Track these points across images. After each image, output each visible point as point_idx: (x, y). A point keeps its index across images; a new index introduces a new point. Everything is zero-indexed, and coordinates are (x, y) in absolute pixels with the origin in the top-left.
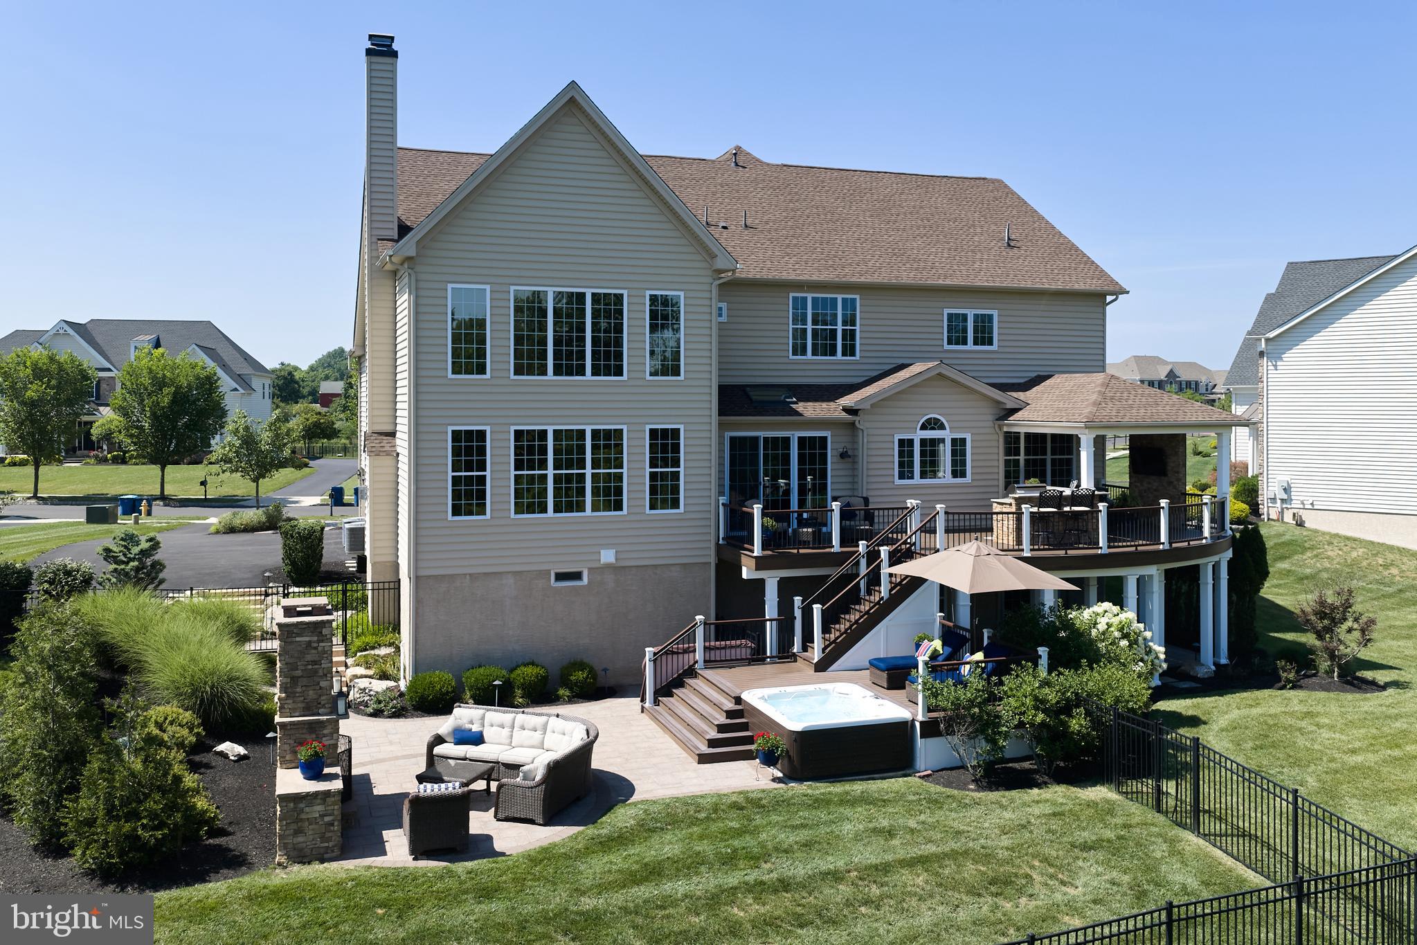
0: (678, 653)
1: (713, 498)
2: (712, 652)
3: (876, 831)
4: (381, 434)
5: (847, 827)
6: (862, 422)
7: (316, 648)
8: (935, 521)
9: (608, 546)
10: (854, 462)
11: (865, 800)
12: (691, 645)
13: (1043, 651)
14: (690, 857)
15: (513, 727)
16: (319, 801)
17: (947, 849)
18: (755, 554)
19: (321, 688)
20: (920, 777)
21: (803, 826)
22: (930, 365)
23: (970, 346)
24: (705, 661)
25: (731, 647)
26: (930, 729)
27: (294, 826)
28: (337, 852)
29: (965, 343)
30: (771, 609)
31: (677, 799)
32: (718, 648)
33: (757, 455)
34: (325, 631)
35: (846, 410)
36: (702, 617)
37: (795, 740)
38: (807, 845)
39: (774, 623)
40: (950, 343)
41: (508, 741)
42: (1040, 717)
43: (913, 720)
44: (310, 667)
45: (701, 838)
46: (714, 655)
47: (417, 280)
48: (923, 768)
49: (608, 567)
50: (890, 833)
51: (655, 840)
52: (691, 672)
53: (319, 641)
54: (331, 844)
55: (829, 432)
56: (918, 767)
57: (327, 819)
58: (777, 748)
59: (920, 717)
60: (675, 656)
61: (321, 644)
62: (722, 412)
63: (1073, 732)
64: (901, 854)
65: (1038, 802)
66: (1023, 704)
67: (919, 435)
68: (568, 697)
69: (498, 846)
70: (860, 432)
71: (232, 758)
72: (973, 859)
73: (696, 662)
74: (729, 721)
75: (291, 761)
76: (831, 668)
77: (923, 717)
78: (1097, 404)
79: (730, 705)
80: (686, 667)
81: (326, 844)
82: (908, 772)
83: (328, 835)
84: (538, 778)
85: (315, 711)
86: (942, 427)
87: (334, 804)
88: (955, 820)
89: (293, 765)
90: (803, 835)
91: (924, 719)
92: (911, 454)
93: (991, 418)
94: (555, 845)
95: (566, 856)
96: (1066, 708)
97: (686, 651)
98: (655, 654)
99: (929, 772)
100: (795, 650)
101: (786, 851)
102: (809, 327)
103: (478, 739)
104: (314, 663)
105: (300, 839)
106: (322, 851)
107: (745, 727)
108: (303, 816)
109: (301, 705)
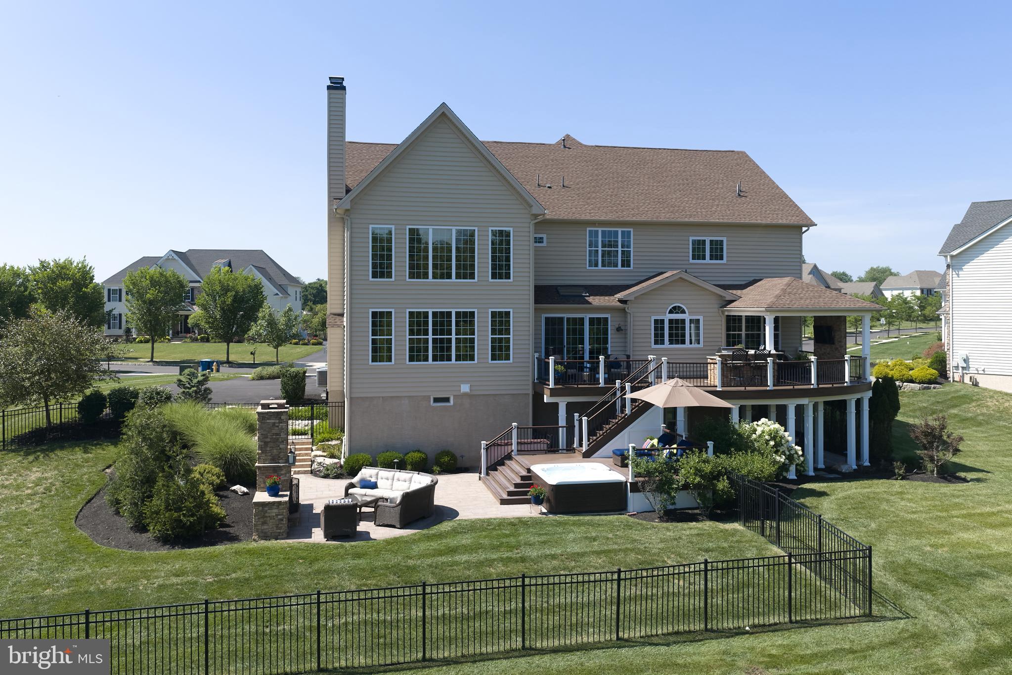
0: (501, 445)
1: (531, 354)
2: (523, 446)
3: (586, 538)
4: (335, 314)
5: (571, 535)
6: (629, 308)
7: (278, 426)
8: (661, 367)
9: (465, 382)
10: (626, 334)
11: (589, 524)
13: (710, 444)
14: (475, 545)
15: (393, 479)
16: (275, 507)
17: (624, 547)
18: (550, 387)
19: (280, 449)
20: (629, 515)
21: (546, 534)
22: (675, 272)
23: (708, 260)
24: (518, 451)
25: (535, 443)
26: (635, 487)
27: (262, 520)
28: (285, 535)
29: (704, 258)
30: (562, 421)
31: (480, 520)
32: (526, 443)
33: (563, 329)
35: (620, 301)
36: (516, 424)
37: (552, 490)
38: (544, 543)
39: (565, 429)
40: (693, 258)
41: (390, 487)
42: (698, 479)
43: (626, 482)
44: (274, 437)
45: (485, 537)
46: (523, 448)
47: (351, 223)
48: (631, 510)
49: (465, 395)
50: (595, 539)
51: (459, 537)
52: (509, 457)
53: (279, 423)
54: (282, 531)
55: (609, 315)
56: (629, 510)
57: (280, 517)
58: (541, 494)
59: (630, 480)
60: (499, 447)
61: (282, 424)
62: (536, 302)
63: (719, 490)
64: (596, 548)
65: (691, 529)
66: (689, 472)
67: (668, 317)
68: (438, 471)
69: (372, 536)
70: (629, 315)
71: (240, 493)
72: (636, 553)
73: (512, 451)
74: (522, 482)
75: (263, 488)
76: (594, 456)
78: (778, 297)
79: (524, 473)
80: (506, 454)
81: (279, 530)
82: (622, 512)
83: (280, 525)
84: (397, 502)
85: (277, 461)
86: (683, 312)
87: (283, 509)
88: (635, 534)
89: (265, 490)
90: (543, 538)
91: (632, 481)
92: (663, 329)
93: (716, 306)
94: (402, 537)
95: (407, 542)
96: (715, 476)
97: (507, 444)
98: (487, 445)
99: (635, 513)
100: (575, 446)
101: (530, 545)
102: (600, 249)
103: (374, 486)
104: (277, 434)
105: (265, 527)
106: (277, 534)
107: (529, 485)
108: (267, 515)
109: (270, 458)
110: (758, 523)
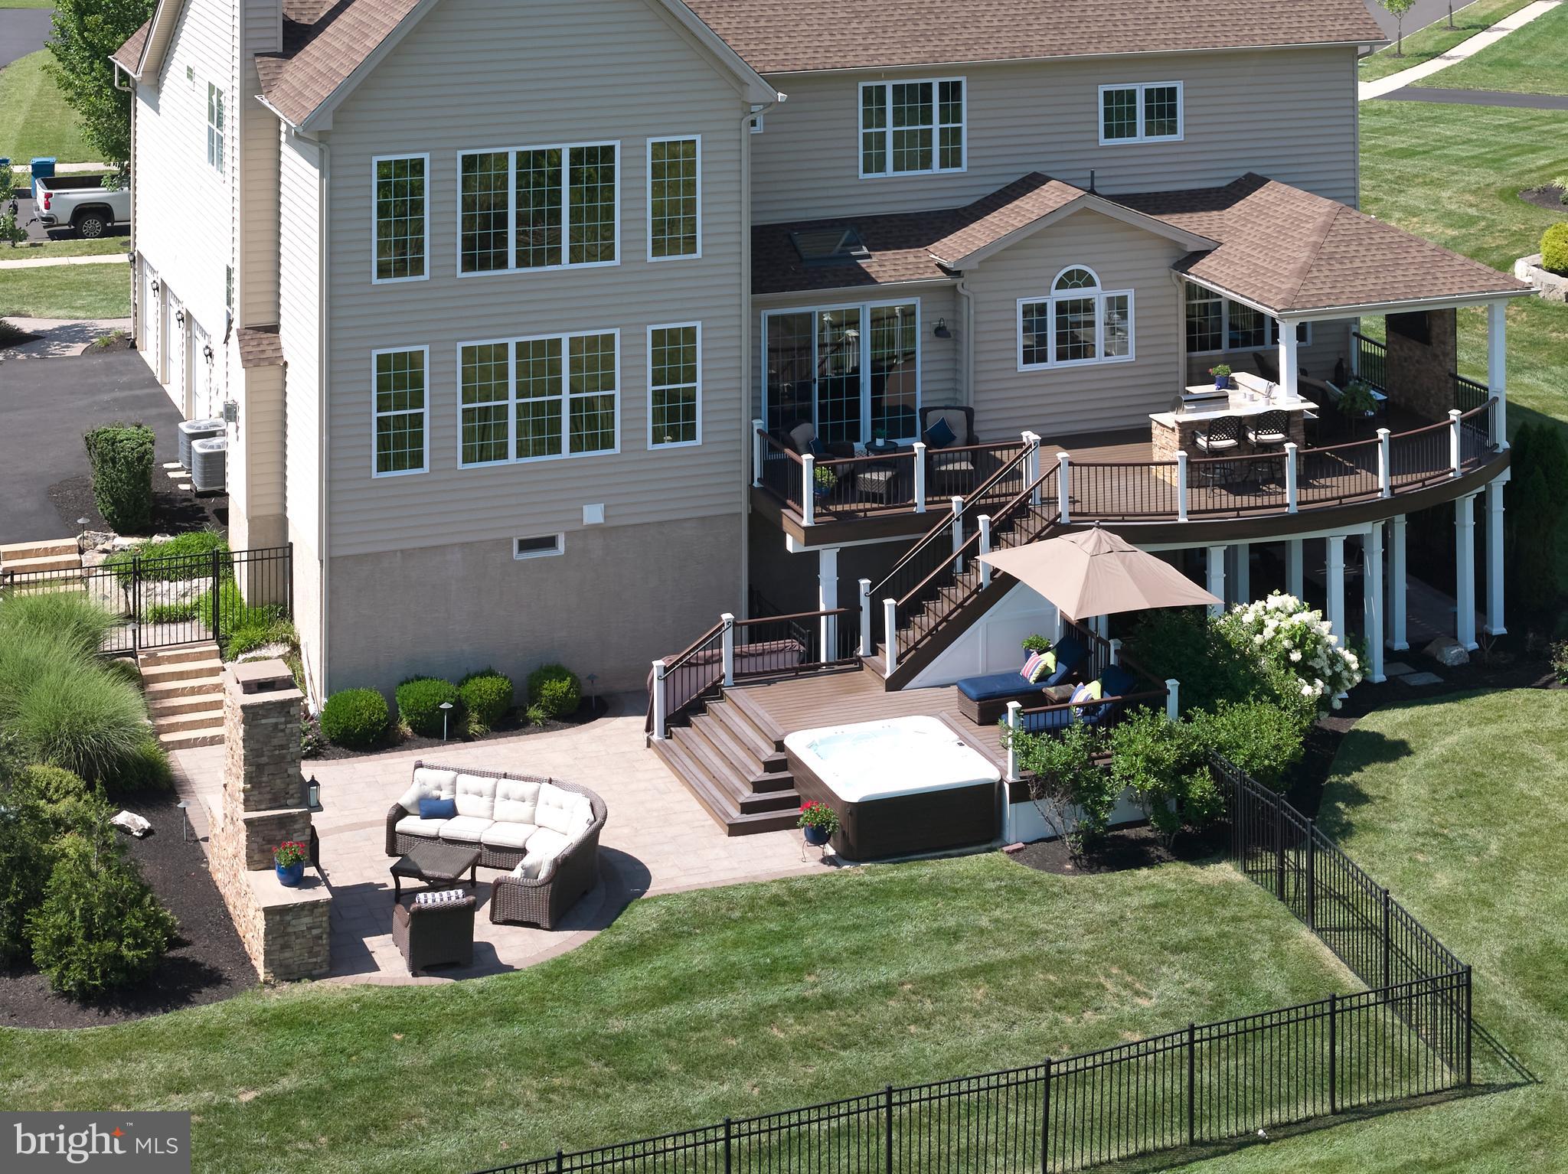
0: (697, 665)
1: (744, 421)
2: (745, 660)
3: (939, 932)
4: (258, 329)
5: (907, 928)
6: (968, 287)
7: (283, 731)
8: (1056, 477)
9: (593, 500)
10: (957, 341)
11: (934, 889)
12: (716, 651)
13: (1172, 684)
14: (724, 969)
15: (494, 796)
16: (306, 912)
17: (1016, 954)
18: (805, 523)
19: (289, 776)
20: (1008, 852)
21: (856, 927)
23: (1140, 137)
24: (735, 675)
25: (772, 652)
26: (1020, 792)
27: (280, 941)
28: (326, 968)
29: (1132, 132)
30: (827, 599)
31: (704, 892)
32: (753, 655)
33: (809, 341)
34: (293, 711)
36: (730, 616)
37: (851, 814)
38: (858, 952)
39: (832, 617)
40: (1108, 136)
41: (488, 813)
42: (1153, 781)
43: (1002, 781)
44: (277, 752)
45: (736, 944)
46: (749, 665)
47: (330, 156)
48: (1013, 840)
49: (595, 527)
50: (955, 935)
51: (683, 949)
52: (715, 691)
53: (286, 723)
54: (319, 959)
55: (919, 298)
56: (1007, 839)
57: (315, 932)
58: (828, 824)
59: (1010, 778)
60: (694, 669)
61: (289, 726)
62: (756, 289)
63: (1193, 799)
64: (965, 962)
65: (1141, 889)
66: (1133, 765)
67: (1055, 296)
68: (542, 719)
69: (504, 956)
70: (965, 300)
71: (135, 832)
72: (1044, 967)
73: (723, 677)
74: (768, 776)
75: (260, 862)
76: (908, 685)
77: (1014, 777)
79: (769, 753)
80: (709, 684)
81: (315, 960)
82: (994, 845)
83: (316, 949)
84: (542, 875)
85: (283, 802)
86: (1090, 282)
87: (322, 915)
88: (1032, 914)
89: (262, 866)
90: (855, 939)
91: (1015, 780)
92: (1043, 325)
93: (1166, 264)
95: (585, 971)
96: (1189, 765)
97: (708, 661)
98: (666, 670)
99: (1021, 845)
100: (861, 653)
101: (833, 961)
102: (890, 130)
104: (282, 747)
105: (287, 954)
106: (310, 967)
107: (788, 784)
108: (290, 930)
109: (268, 796)
110: (1270, 861)
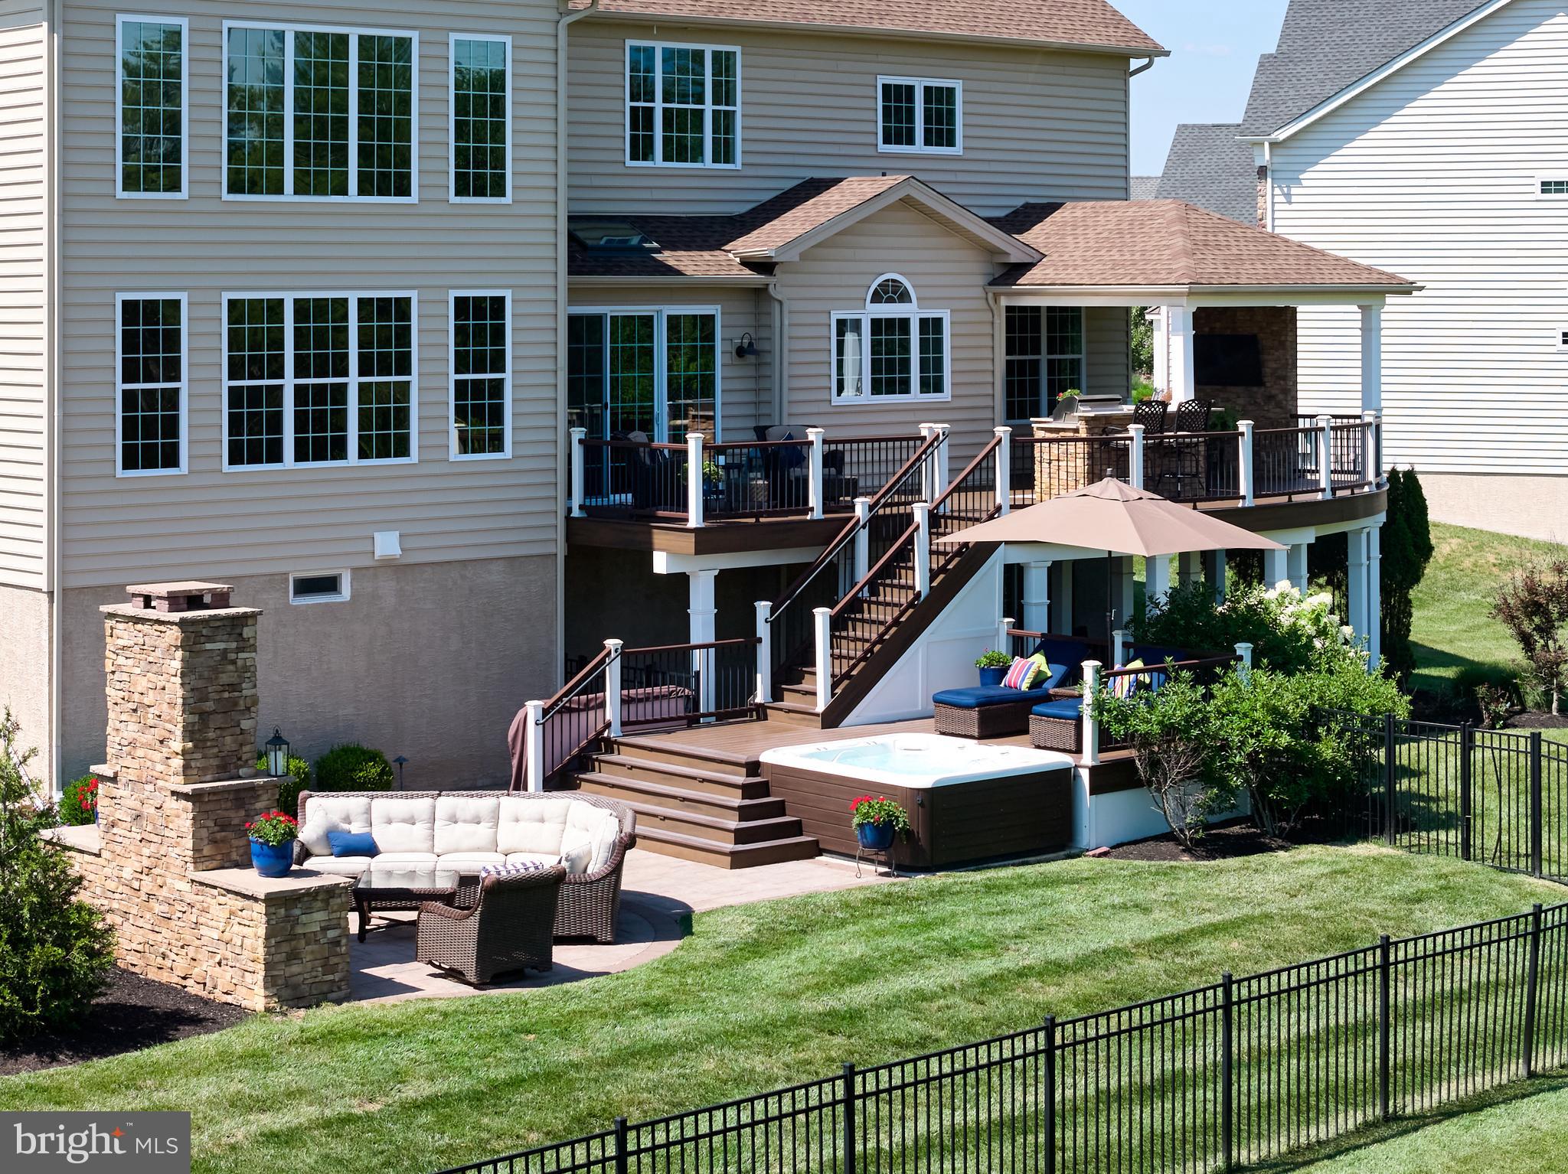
0: (578, 710)
1: (563, 429)
2: (632, 707)
6: (779, 286)
7: (234, 662)
9: (386, 525)
10: (765, 364)
12: (600, 695)
13: (1241, 648)
15: (432, 820)
16: (319, 904)
18: (691, 525)
19: (242, 731)
20: (1094, 856)
22: (891, 180)
23: (920, 146)
24: (623, 724)
27: (286, 947)
28: (345, 990)
29: (913, 140)
30: (702, 627)
32: (640, 700)
34: (247, 632)
35: (747, 263)
36: (619, 642)
40: (887, 140)
43: (1078, 768)
44: (226, 695)
45: (878, 935)
46: (639, 712)
47: (65, 6)
48: (1093, 844)
49: (390, 566)
50: (1139, 908)
51: (815, 942)
52: (601, 744)
53: (240, 650)
54: (337, 977)
55: (719, 307)
56: (1085, 843)
57: (331, 934)
58: (897, 819)
59: (1088, 762)
60: (574, 716)
61: (242, 655)
62: (573, 269)
67: (869, 312)
70: (777, 306)
73: (608, 725)
74: (750, 802)
76: (847, 721)
77: (1093, 759)
78: (1191, 254)
79: (740, 777)
80: (593, 735)
81: (331, 977)
82: (1075, 851)
83: (333, 960)
85: (234, 771)
86: (904, 297)
91: (1094, 764)
93: (981, 280)
97: (591, 706)
98: (544, 712)
99: (1104, 849)
100: (762, 699)
102: (659, 105)
103: (369, 847)
104: (234, 687)
105: (295, 969)
106: (325, 988)
107: (779, 809)
108: (300, 930)
109: (214, 762)
